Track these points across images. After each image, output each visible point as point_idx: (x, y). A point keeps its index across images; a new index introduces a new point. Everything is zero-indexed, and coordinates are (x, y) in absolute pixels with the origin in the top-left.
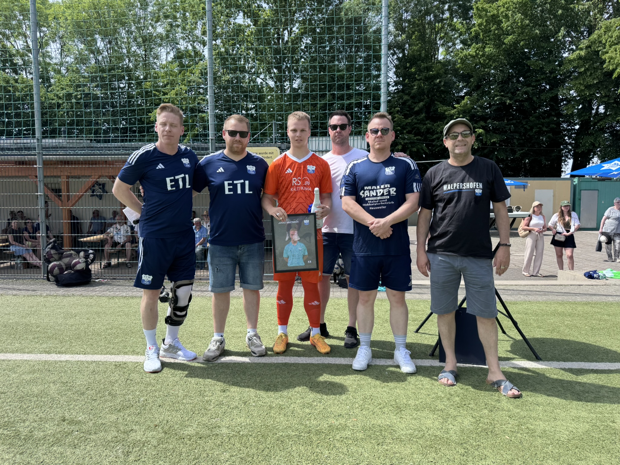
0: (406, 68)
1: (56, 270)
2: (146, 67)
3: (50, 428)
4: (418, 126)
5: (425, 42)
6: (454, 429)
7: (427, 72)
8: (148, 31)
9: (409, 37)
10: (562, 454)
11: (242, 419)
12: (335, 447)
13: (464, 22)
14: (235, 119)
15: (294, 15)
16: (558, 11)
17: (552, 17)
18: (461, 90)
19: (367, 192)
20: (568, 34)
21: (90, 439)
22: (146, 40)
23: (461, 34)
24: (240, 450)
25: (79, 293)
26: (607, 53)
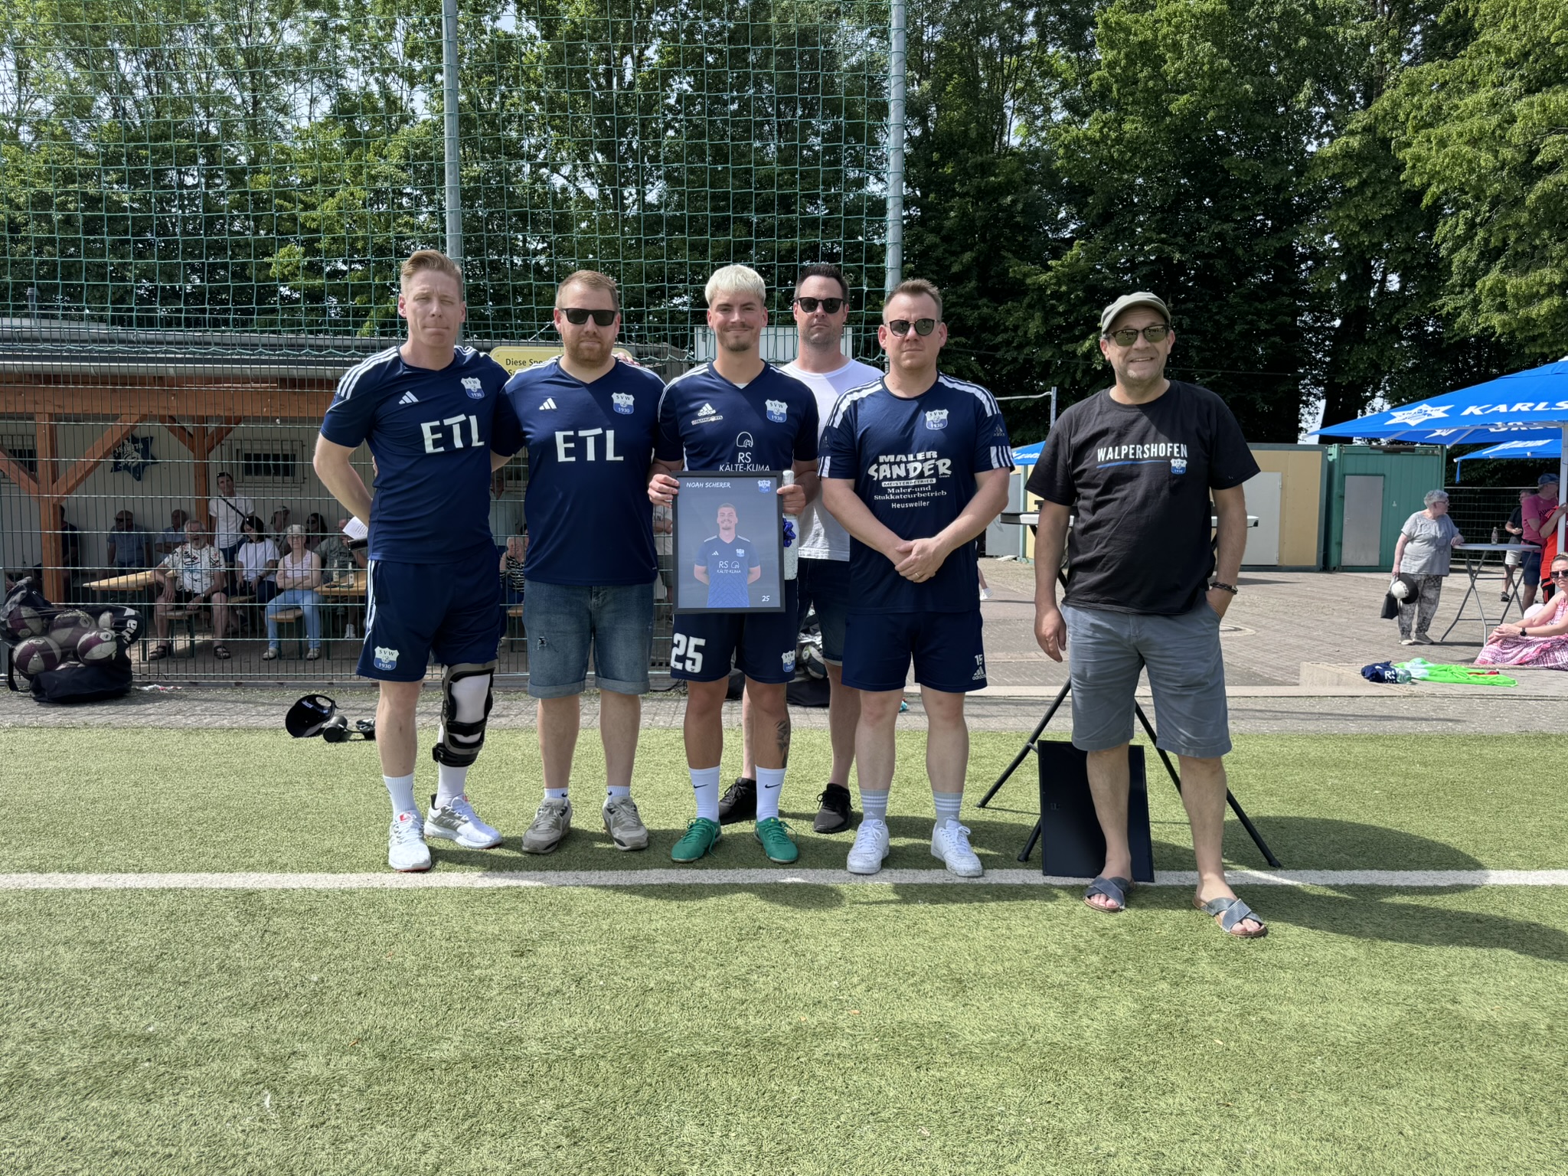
0: (930, 164)
1: (36, 662)
2: (256, 133)
3: (73, 1056)
4: (959, 310)
5: (977, 102)
6: (1093, 1028)
7: (982, 178)
8: (262, 40)
9: (939, 88)
10: (1345, 1076)
11: (576, 1019)
12: (814, 1076)
13: (1074, 55)
14: (583, 281)
15: (649, 17)
16: (1296, 41)
17: (1282, 54)
18: (1064, 223)
19: (886, 467)
20: (1319, 98)
21: (186, 1078)
22: (257, 60)
23: (1064, 86)
24: (581, 1092)
25: (103, 720)
26: (1408, 145)
